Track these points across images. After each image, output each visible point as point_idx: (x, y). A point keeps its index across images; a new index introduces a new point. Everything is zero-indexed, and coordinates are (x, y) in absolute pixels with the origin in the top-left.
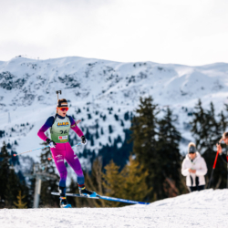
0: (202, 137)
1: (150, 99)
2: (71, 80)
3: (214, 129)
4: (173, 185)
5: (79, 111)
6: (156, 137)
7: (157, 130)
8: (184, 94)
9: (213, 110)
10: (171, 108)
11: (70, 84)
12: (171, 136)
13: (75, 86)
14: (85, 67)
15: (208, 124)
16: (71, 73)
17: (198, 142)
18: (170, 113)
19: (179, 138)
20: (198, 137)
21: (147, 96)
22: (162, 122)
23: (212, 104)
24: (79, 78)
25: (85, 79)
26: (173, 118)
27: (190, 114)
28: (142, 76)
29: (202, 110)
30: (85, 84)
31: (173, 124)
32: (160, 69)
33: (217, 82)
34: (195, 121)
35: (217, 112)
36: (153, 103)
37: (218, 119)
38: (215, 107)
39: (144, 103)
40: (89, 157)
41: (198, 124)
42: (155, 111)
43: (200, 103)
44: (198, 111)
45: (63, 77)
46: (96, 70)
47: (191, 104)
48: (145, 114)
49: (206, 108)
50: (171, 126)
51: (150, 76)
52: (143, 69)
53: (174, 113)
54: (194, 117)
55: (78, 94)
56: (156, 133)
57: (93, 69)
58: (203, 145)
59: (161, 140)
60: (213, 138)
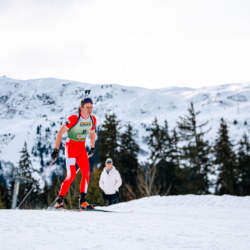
0: (157, 150)
1: (113, 116)
2: (48, 98)
3: (167, 142)
4: (130, 190)
5: (54, 124)
6: (118, 149)
7: (119, 143)
8: (143, 113)
9: (167, 127)
10: (131, 124)
11: (47, 101)
12: (130, 148)
13: (51, 103)
14: (60, 87)
15: (162, 138)
16: (47, 92)
17: (153, 153)
18: (130, 128)
19: (138, 149)
20: (154, 149)
21: (111, 113)
22: (124, 136)
23: (166, 122)
24: (55, 96)
25: (59, 98)
26: (133, 132)
27: (148, 130)
28: (109, 96)
29: (158, 127)
30: (59, 101)
31: (133, 137)
32: (124, 90)
33: (172, 103)
34: (152, 136)
35: (170, 129)
36: (116, 119)
37: (171, 135)
38: (169, 125)
39: (109, 120)
40: (61, 164)
41: (154, 138)
42: (118, 127)
43: (156, 121)
44: (154, 127)
45: (41, 95)
46: (69, 90)
47: (149, 121)
48: (109, 129)
49: (161, 124)
50: (131, 139)
51: (115, 97)
52: (109, 90)
53: (134, 128)
54: (151, 133)
55: (53, 110)
56: (118, 145)
57: (67, 89)
58: (158, 156)
59: (122, 151)
60: (166, 151)
